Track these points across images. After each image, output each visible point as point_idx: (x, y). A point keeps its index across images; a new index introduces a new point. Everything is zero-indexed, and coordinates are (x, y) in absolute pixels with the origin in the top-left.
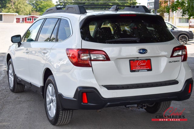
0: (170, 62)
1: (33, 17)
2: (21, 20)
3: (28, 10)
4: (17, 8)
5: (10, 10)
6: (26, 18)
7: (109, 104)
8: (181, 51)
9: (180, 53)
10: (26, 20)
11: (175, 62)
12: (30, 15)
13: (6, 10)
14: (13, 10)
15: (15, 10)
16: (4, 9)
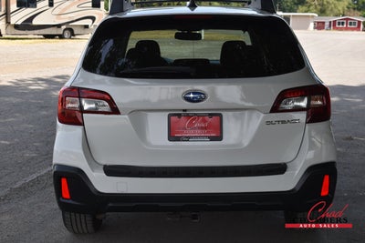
0: (269, 123)
1: (347, 19)
2: (327, 24)
3: (340, 8)
4: (323, 5)
5: (311, 8)
6: (335, 22)
7: (110, 205)
8: (306, 99)
9: (303, 104)
10: (334, 25)
11: (283, 122)
12: (343, 15)
13: (305, 8)
14: (316, 8)
15: (319, 7)
16: (300, 7)
